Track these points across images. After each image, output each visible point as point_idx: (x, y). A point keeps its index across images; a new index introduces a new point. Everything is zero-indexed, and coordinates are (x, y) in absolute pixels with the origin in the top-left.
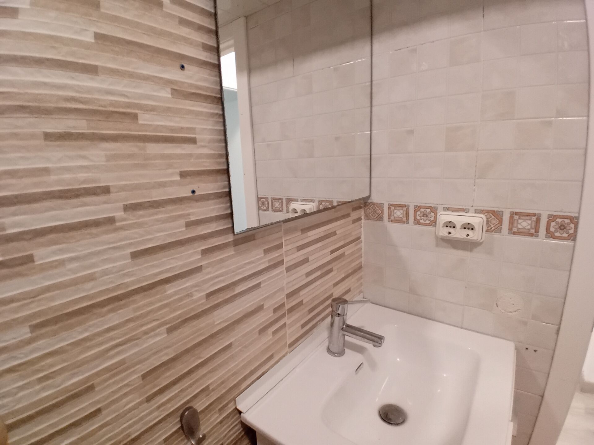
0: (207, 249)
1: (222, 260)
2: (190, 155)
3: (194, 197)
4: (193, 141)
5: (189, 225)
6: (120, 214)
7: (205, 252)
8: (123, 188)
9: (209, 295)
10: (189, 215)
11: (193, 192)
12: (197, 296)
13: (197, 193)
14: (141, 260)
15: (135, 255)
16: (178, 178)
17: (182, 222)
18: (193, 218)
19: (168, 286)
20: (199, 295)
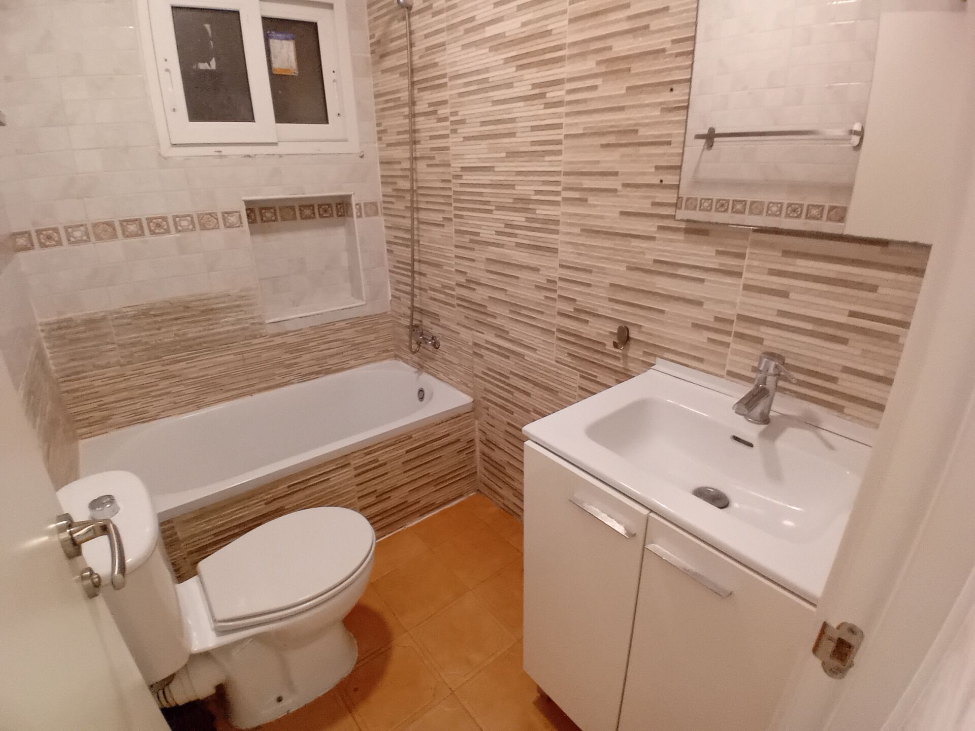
0: (663, 226)
1: (671, 241)
2: (664, 154)
3: (661, 185)
4: (669, 143)
5: (655, 204)
6: (620, 188)
7: (661, 228)
8: (623, 174)
9: (656, 261)
10: (655, 197)
11: (661, 181)
12: (648, 257)
13: (663, 183)
14: (624, 217)
15: (623, 213)
16: (653, 170)
17: (650, 201)
18: (657, 200)
19: (633, 240)
20: (650, 257)
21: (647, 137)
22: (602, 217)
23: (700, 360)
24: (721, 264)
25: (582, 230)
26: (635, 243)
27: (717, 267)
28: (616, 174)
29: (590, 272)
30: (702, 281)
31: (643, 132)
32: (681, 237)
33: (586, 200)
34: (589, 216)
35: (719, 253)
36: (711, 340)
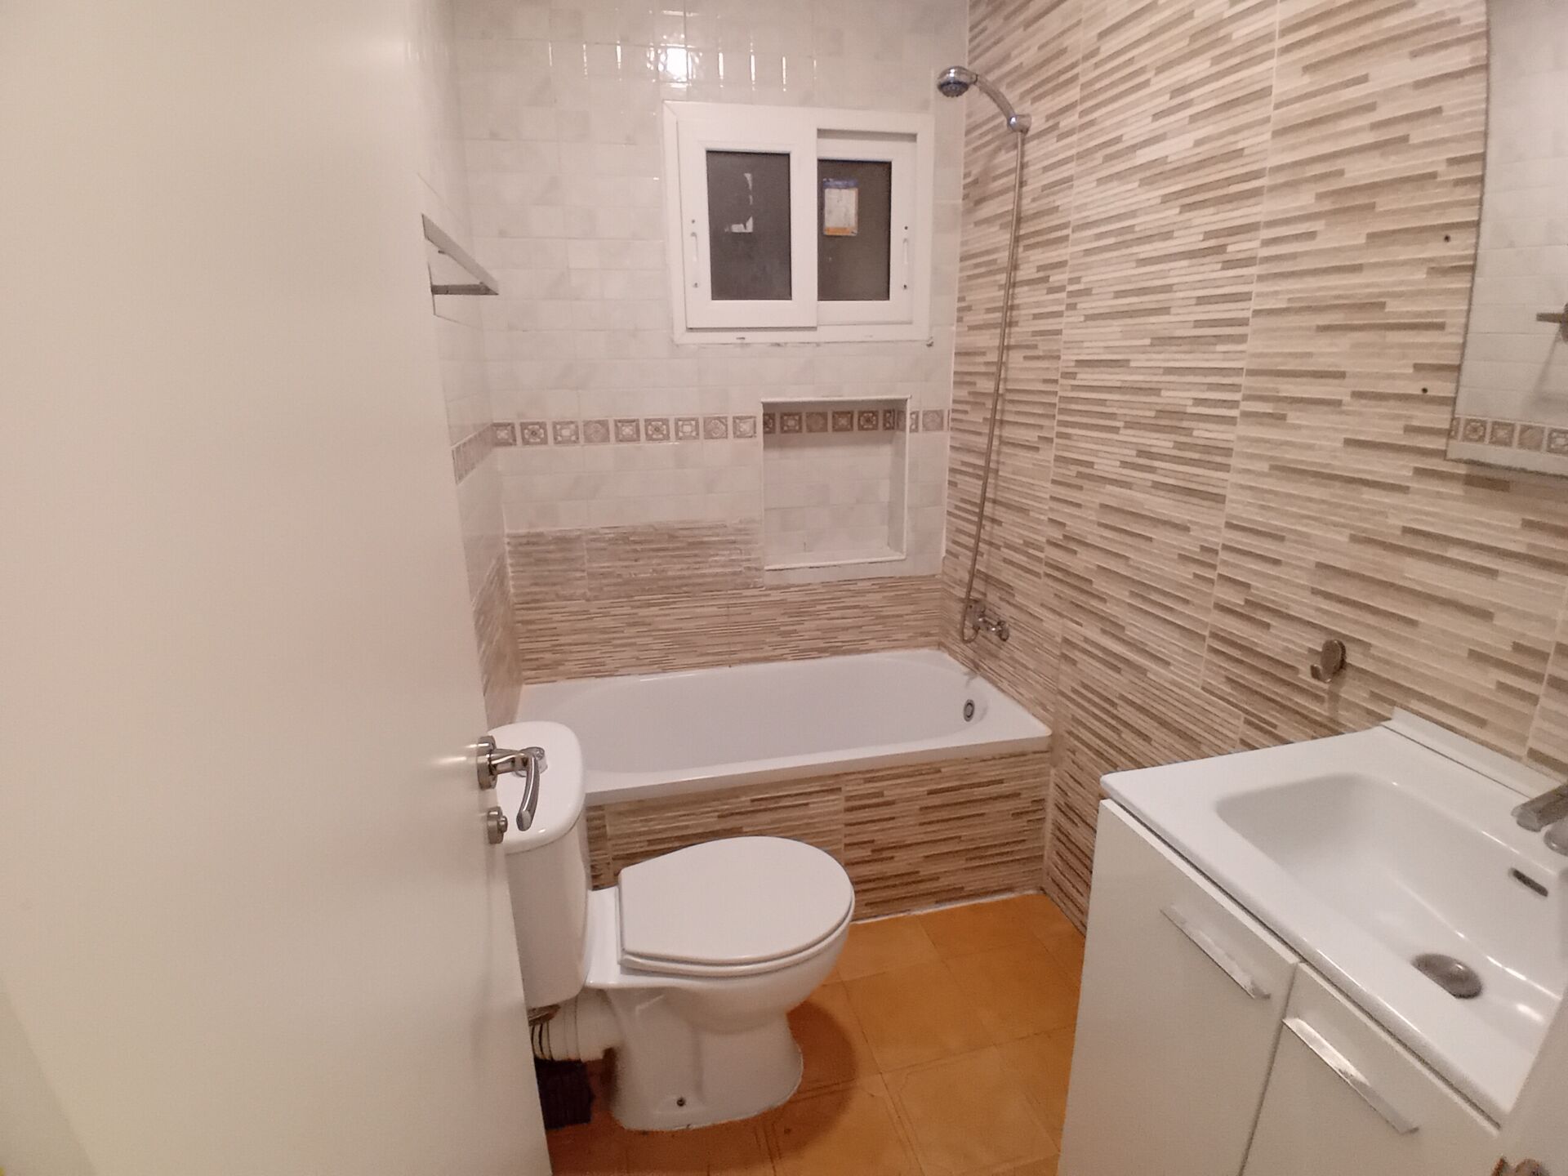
0: (1424, 469)
1: (1439, 495)
2: (1432, 345)
3: (1424, 397)
4: (1441, 327)
5: (1410, 430)
6: (1347, 399)
7: (1420, 472)
8: (1356, 375)
9: (1407, 531)
10: (1410, 417)
11: (1425, 390)
12: (1392, 521)
13: (1428, 393)
14: (1350, 449)
15: (1349, 442)
16: (1411, 371)
17: (1401, 423)
18: (1416, 423)
19: (1365, 489)
20: (1397, 522)
21: (1401, 315)
22: (1310, 447)
23: (1481, 723)
24: (1531, 546)
25: (1272, 467)
26: (1368, 494)
27: (1522, 550)
28: (1342, 375)
29: (1282, 539)
30: (1492, 573)
31: (1393, 306)
32: (1457, 490)
33: (1283, 417)
34: (1287, 443)
35: (1529, 525)
36: (1502, 686)
